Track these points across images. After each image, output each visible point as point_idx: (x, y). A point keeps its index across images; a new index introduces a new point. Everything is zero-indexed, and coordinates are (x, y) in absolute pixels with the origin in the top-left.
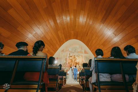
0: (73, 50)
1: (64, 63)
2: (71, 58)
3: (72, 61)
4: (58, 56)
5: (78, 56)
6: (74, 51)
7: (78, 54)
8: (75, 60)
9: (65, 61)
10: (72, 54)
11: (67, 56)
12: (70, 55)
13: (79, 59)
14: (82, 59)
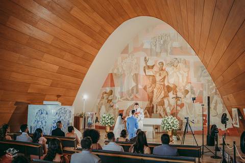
0: (155, 45)
1: (132, 90)
2: (150, 72)
3: (154, 82)
4: (113, 70)
5: (172, 64)
6: (158, 50)
7: (173, 57)
9: (134, 84)
11: (139, 66)
12: (146, 63)
13: (178, 72)
14: (185, 72)
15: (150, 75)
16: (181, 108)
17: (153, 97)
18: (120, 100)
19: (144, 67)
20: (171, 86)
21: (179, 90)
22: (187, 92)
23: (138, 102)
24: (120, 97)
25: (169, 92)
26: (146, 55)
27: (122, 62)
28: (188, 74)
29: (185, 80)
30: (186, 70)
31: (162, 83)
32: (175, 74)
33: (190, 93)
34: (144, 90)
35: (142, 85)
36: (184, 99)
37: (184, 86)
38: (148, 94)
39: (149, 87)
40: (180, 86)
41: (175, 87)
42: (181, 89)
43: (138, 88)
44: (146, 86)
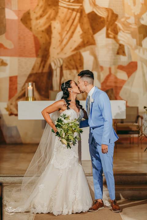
16: (129, 76)
17: (49, 44)
20: (102, 14)
21: (123, 24)
23: (6, 59)
25: (95, 30)
31: (77, 7)
34: (23, 26)
35: (17, 9)
36: (137, 51)
37: (136, 14)
38: (34, 36)
39: (38, 15)
40: (127, 15)
41: (112, 17)
42: (130, 24)
43: (5, 17)
44: (28, 13)
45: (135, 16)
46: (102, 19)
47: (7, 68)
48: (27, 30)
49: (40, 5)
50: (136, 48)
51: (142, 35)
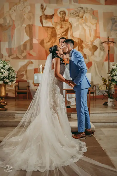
1: (25, 45)
2: (48, 23)
3: (54, 35)
5: (77, 15)
7: (78, 5)
8: (67, 31)
9: (26, 38)
10: (54, 6)
11: (34, 15)
12: (43, 11)
13: (84, 25)
14: (93, 25)
15: (48, 27)
18: (8, 58)
19: (41, 17)
22: (95, 48)
24: (7, 55)
26: (43, 2)
27: (10, 9)
28: (96, 26)
29: (93, 34)
30: (94, 21)
31: (65, 37)
32: (80, 27)
33: (98, 50)
34: (40, 46)
35: (38, 39)
36: (92, 57)
37: (91, 40)
38: (45, 50)
39: (47, 41)
40: (87, 41)
41: (80, 41)
42: (89, 45)
43: (33, 42)
44: (43, 40)
45: (91, 41)
46: (76, 43)
47: (33, 65)
48: (42, 48)
49: (48, 37)
50: (91, 56)
51: (94, 50)
